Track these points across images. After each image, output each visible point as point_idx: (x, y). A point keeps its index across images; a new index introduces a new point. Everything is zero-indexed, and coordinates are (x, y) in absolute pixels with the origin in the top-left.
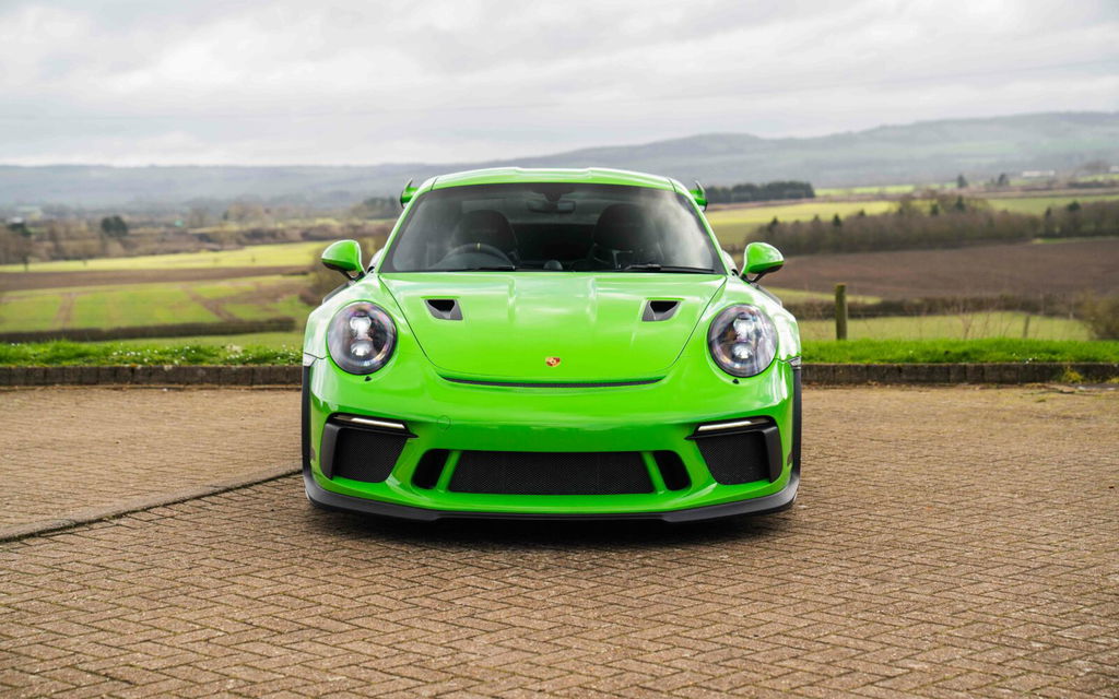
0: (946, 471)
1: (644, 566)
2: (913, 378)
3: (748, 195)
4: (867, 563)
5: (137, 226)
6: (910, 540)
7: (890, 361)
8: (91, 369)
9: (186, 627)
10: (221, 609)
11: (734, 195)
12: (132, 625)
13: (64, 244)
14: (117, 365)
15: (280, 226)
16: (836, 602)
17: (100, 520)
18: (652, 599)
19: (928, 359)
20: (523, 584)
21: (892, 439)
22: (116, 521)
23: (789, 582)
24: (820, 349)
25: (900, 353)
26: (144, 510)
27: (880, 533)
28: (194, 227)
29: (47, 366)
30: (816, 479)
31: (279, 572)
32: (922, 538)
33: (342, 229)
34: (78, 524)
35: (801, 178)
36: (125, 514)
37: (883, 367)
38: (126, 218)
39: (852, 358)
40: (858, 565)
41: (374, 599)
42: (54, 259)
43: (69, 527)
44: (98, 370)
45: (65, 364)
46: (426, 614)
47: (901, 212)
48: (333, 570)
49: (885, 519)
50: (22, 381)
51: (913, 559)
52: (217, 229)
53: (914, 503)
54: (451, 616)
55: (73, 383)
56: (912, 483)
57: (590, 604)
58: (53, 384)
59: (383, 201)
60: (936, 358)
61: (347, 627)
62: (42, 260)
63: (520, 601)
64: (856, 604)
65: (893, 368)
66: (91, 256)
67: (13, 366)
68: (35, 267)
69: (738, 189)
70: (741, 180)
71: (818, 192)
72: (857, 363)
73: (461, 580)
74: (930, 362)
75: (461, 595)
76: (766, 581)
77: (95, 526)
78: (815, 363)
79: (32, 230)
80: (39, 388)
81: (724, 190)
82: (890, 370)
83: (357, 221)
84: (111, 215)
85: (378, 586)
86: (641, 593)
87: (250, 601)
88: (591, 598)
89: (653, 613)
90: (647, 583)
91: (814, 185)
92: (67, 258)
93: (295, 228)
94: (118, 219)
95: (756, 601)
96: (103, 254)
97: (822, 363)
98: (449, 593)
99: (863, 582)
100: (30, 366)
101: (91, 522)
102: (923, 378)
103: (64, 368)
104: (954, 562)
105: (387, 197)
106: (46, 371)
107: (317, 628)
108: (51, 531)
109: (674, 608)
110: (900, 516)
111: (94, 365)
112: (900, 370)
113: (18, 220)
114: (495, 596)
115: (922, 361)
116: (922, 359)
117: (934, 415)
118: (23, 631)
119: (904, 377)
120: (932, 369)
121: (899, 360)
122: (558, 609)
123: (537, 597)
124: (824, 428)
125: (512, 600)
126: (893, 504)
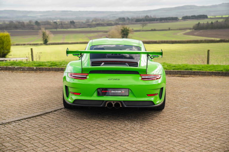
0: (226, 104)
1: (158, 131)
2: (222, 74)
3: (194, 17)
4: (206, 133)
5: (76, 23)
6: (217, 126)
7: (217, 71)
8: (58, 68)
9: (62, 146)
10: (70, 141)
11: (191, 18)
12: (51, 145)
13: (63, 25)
14: (62, 67)
15: (103, 23)
16: (198, 146)
17: (51, 112)
18: (159, 142)
19: (226, 70)
20: (132, 136)
21: (215, 93)
22: (54, 112)
23: (189, 138)
24: (203, 67)
25: (220, 69)
26: (60, 109)
27: (210, 123)
28: (87, 23)
29: (49, 67)
30: (197, 105)
31: (83, 130)
32: (219, 126)
33: (114, 23)
34: (47, 113)
35: (205, 14)
36: (56, 110)
37: (215, 72)
38: (75, 21)
39: (209, 70)
40: (204, 134)
41: (101, 140)
42: (61, 28)
43: (45, 114)
44: (59, 69)
45: (53, 67)
46: (111, 144)
47: (226, 21)
48: (94, 130)
49: (211, 119)
50: (45, 70)
51: (216, 133)
52: (91, 23)
53: (218, 114)
54: (115, 145)
55: (54, 71)
56: (218, 107)
57: (145, 143)
58: (50, 71)
59: (122, 18)
60: (227, 70)
61: (94, 148)
62: (60, 28)
63: (131, 141)
64: (203, 147)
65: (218, 72)
66: (68, 28)
67: (43, 67)
68: (58, 30)
69: (192, 16)
70: (193, 14)
71: (209, 17)
72: (210, 71)
73: (120, 134)
74: (226, 71)
75: (119, 139)
76: (184, 138)
77: (51, 113)
78: (201, 71)
79: (58, 23)
80: (48, 72)
81: (189, 17)
82: (217, 73)
83: (117, 22)
84: (72, 20)
85: (102, 135)
86: (157, 140)
87: (76, 139)
88: (146, 141)
89: (158, 147)
90: (159, 137)
91: (208, 15)
92: (64, 28)
93: (105, 23)
94: (73, 21)
95: (181, 144)
96: (70, 28)
97: (203, 71)
98: (117, 138)
99: (205, 140)
100: (46, 67)
101: (50, 112)
102: (224, 75)
103: (52, 68)
104: (226, 134)
105: (123, 17)
106: (49, 68)
107: (88, 148)
108: (42, 115)
109: (163, 146)
110: (215, 118)
111: (58, 67)
112: (219, 73)
113: (55, 21)
114: (126, 139)
115: (224, 71)
116: (224, 70)
117: (225, 86)
118: (30, 145)
119: (220, 74)
120: (226, 73)
121: (219, 71)
122: (138, 144)
123: (135, 140)
124: (201, 89)
125: (129, 141)
126: (214, 114)
